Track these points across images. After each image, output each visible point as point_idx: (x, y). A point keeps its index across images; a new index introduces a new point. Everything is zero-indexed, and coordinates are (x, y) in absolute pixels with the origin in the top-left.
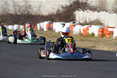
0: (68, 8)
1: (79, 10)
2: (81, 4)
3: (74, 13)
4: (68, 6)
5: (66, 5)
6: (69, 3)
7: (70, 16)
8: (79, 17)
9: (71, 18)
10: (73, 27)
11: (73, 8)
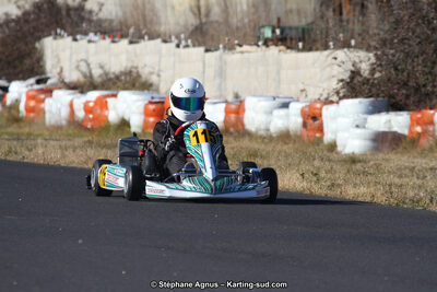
0: (13, 24)
1: (57, 36)
2: (64, 13)
3: (37, 45)
4: (14, 17)
5: (7, 14)
6: (19, 7)
7: (21, 57)
8: (59, 61)
9: (27, 62)
10: (42, 96)
11: (34, 28)
